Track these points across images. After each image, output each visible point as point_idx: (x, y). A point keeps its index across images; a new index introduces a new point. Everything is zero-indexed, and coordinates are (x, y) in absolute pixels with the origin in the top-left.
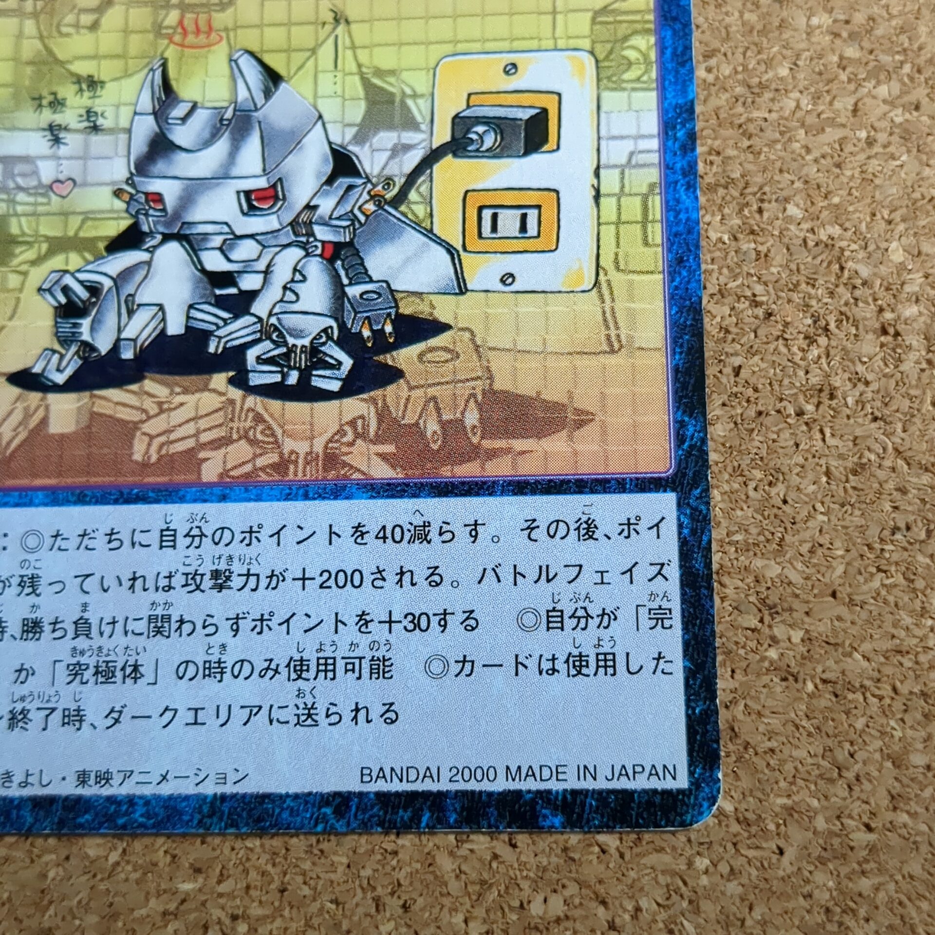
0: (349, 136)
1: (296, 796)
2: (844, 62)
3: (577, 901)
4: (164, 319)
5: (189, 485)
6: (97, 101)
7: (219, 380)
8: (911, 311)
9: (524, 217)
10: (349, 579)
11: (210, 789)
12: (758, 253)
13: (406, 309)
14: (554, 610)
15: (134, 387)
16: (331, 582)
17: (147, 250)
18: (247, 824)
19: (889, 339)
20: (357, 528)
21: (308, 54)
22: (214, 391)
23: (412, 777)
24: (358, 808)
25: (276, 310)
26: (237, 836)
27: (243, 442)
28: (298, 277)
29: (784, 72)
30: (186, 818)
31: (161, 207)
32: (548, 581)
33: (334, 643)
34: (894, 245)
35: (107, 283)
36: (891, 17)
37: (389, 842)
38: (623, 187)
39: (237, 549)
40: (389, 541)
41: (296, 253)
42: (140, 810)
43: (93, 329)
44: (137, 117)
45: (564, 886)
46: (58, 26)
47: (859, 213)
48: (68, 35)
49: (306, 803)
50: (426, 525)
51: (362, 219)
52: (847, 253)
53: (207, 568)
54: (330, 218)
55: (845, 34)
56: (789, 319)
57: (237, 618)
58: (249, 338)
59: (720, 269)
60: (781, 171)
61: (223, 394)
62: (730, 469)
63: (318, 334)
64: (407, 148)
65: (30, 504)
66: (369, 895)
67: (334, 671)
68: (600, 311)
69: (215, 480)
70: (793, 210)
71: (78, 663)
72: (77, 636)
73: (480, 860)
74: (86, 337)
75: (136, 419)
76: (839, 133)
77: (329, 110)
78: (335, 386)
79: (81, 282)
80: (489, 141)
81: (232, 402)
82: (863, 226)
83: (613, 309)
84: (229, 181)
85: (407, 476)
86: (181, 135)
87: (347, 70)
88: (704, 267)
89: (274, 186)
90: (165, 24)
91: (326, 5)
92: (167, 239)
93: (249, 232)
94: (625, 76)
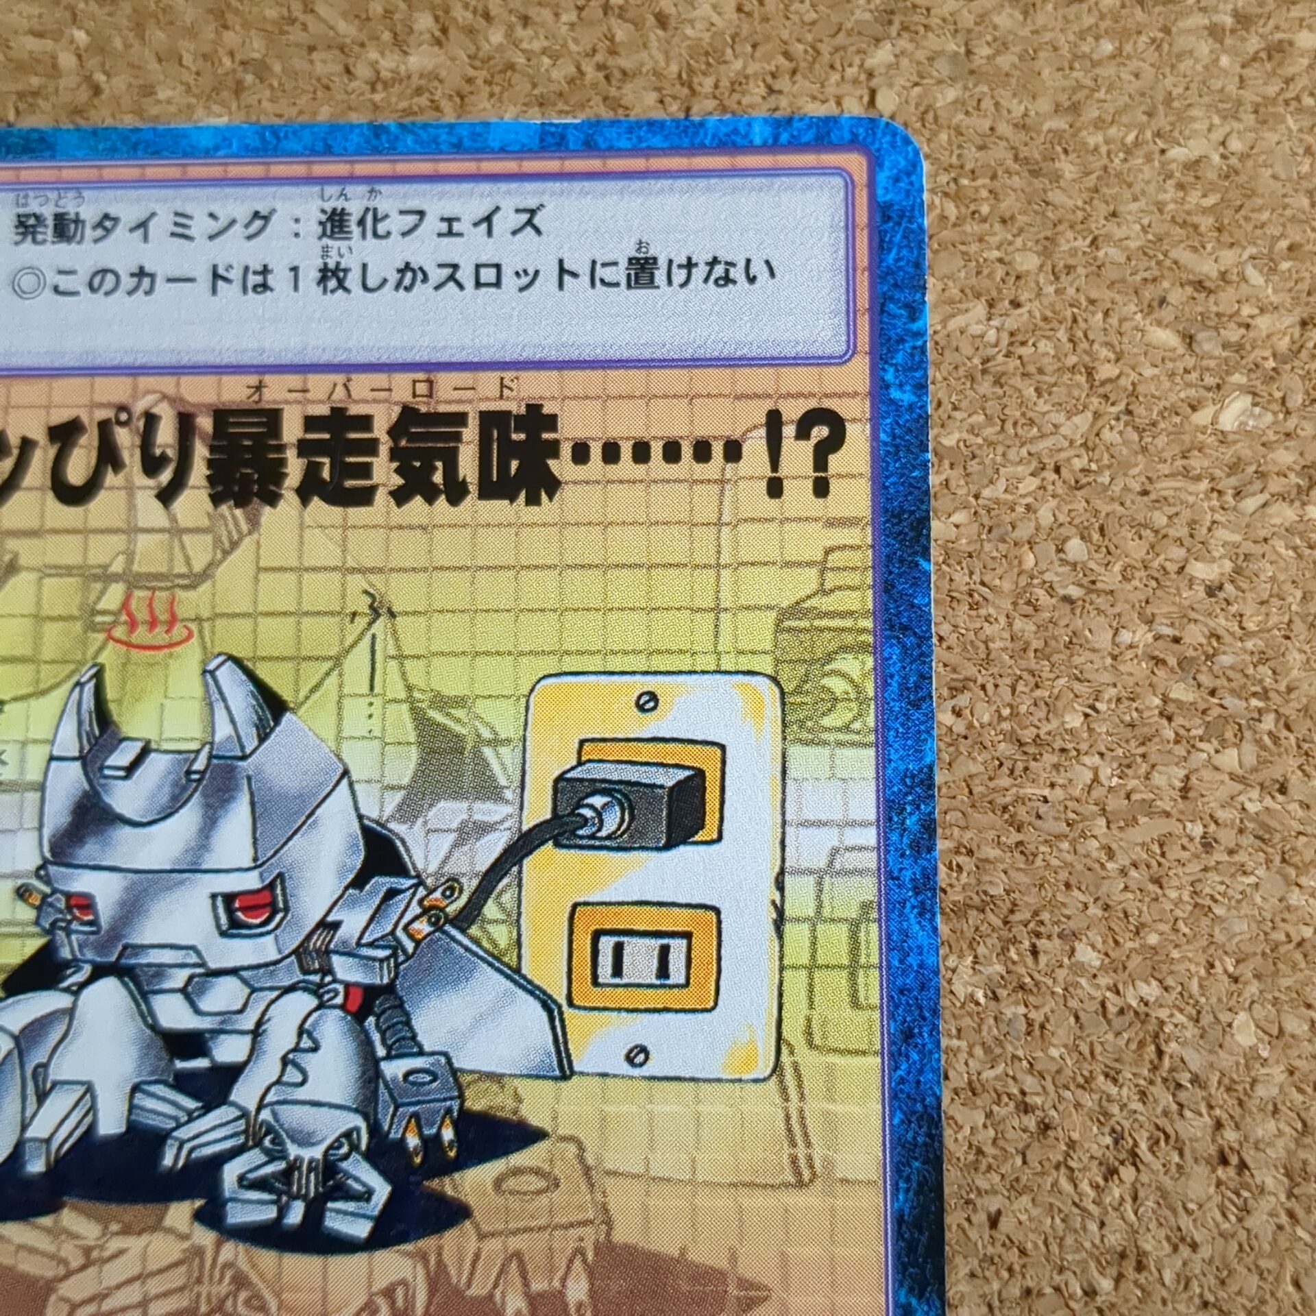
0: (389, 809)
2: (1171, 708)
4: (93, 1108)
7: (180, 1213)
8: (1265, 1128)
9: (664, 952)
12: (1030, 1023)
13: (477, 1102)
15: (46, 1221)
17: (67, 990)
19: (1231, 1172)
21: (327, 665)
22: (170, 1231)
25: (270, 1098)
28: (306, 1043)
29: (1075, 723)
31: (91, 917)
34: (1242, 1016)
36: (1246, 634)
38: (820, 906)
41: (302, 1002)
44: (54, 764)
47: (1189, 961)
51: (410, 946)
52: (1168, 1029)
54: (359, 944)
55: (1172, 661)
56: (1075, 1136)
58: (228, 1144)
59: (971, 1047)
60: (1068, 886)
61: (185, 1237)
63: (337, 1140)
64: (484, 829)
68: (782, 1115)
70: (1087, 955)
75: (49, 1274)
76: (1161, 826)
77: (361, 761)
78: (361, 1230)
80: (612, 821)
81: (199, 1252)
82: (1194, 987)
83: (801, 1111)
84: (199, 875)
86: (125, 797)
87: (390, 696)
88: (944, 1042)
89: (271, 886)
90: (100, 606)
91: (357, 583)
92: (99, 972)
93: (230, 964)
94: (827, 722)
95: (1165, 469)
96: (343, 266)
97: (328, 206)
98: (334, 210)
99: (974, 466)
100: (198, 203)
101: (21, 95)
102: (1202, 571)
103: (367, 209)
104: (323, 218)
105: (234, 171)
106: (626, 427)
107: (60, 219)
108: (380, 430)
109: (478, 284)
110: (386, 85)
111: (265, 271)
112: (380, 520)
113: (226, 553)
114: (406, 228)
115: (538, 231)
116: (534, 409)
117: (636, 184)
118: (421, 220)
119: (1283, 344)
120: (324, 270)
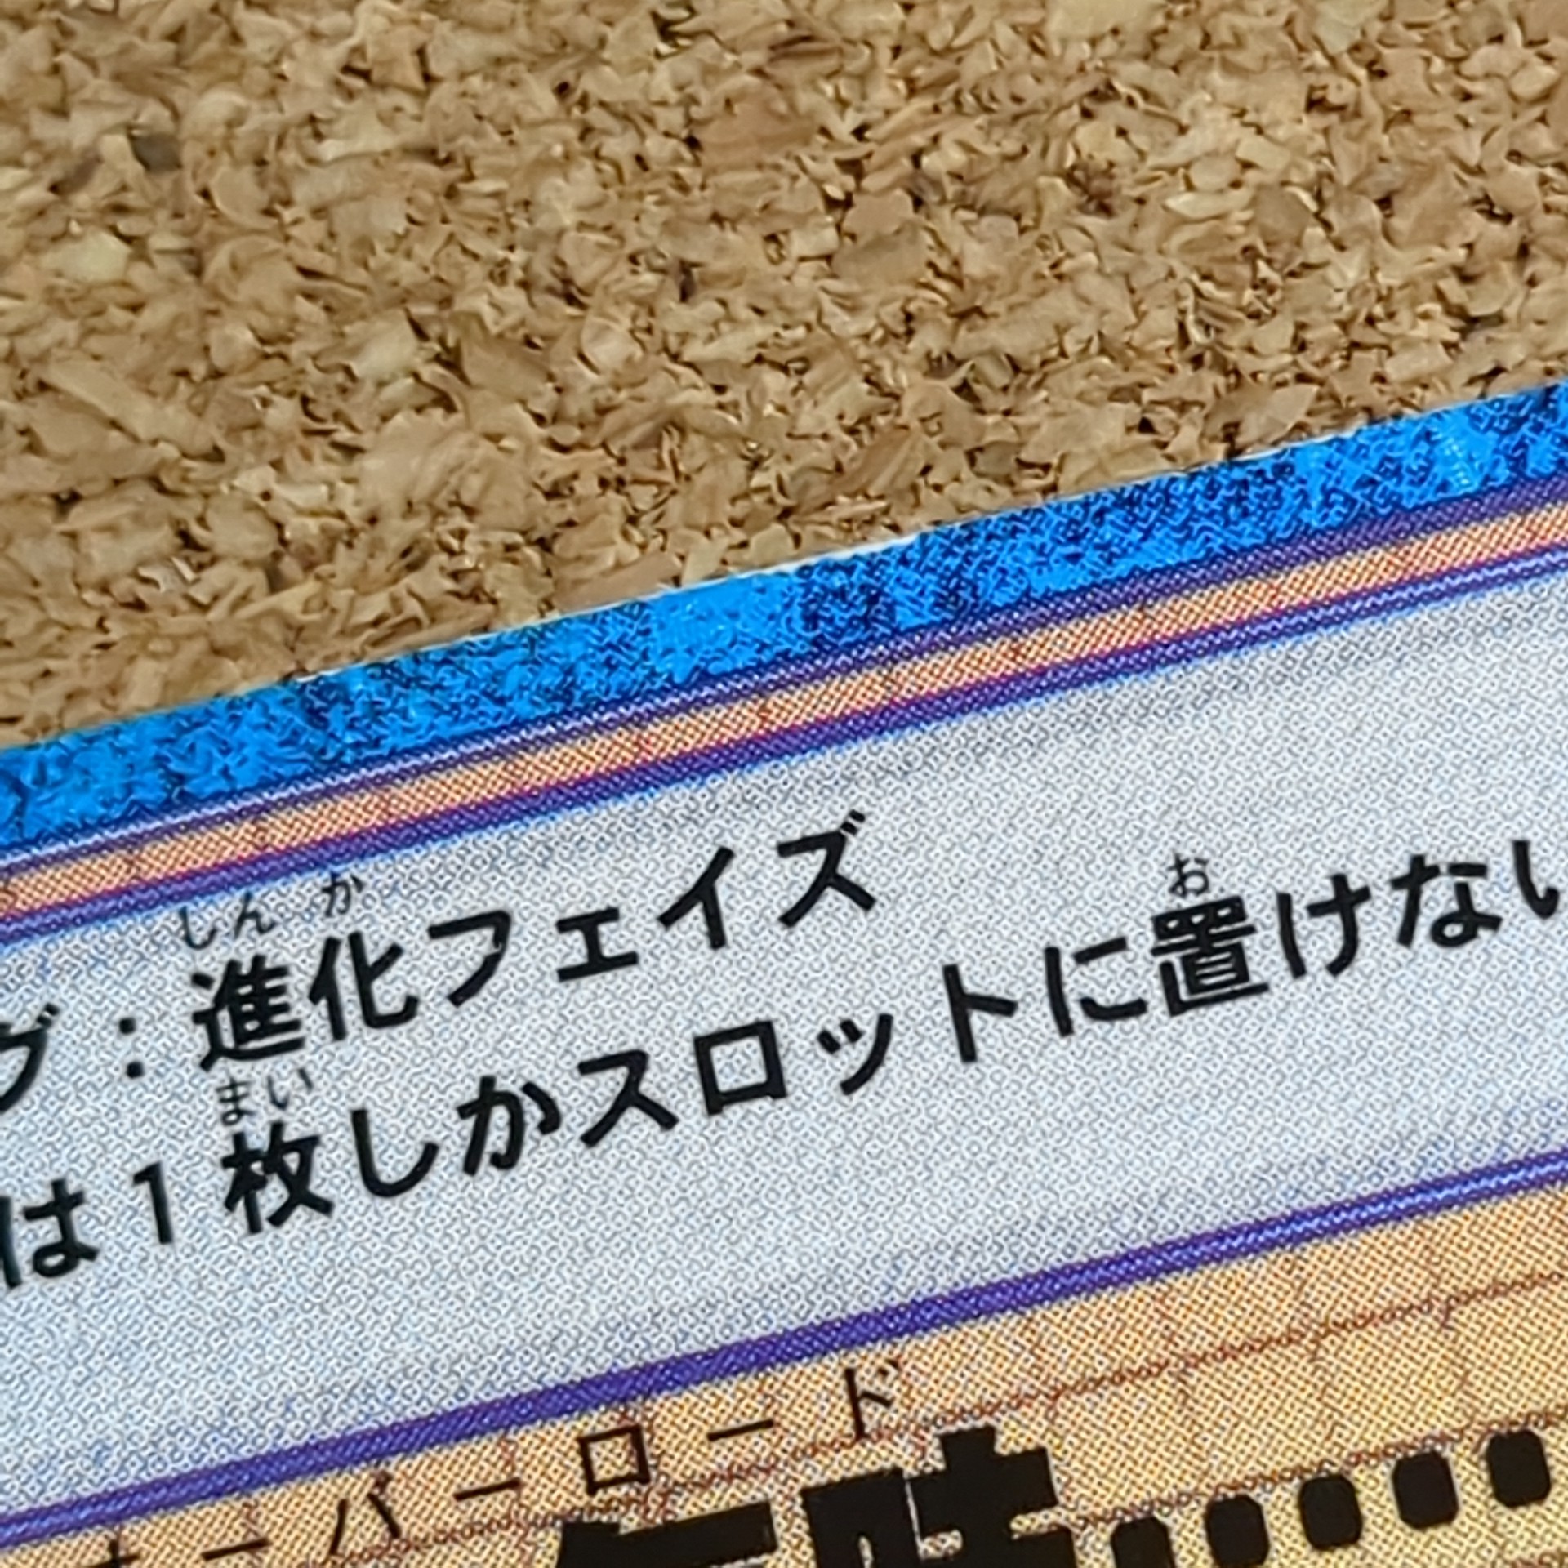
96: (290, 1135)
97: (213, 963)
98: (232, 966)
103: (331, 946)
104: (204, 999)
106: (1266, 1439)
109: (716, 1101)
111: (61, 1201)
114: (460, 978)
115: (860, 897)
116: (970, 1449)
117: (1128, 691)
118: (501, 938)
120: (239, 1157)
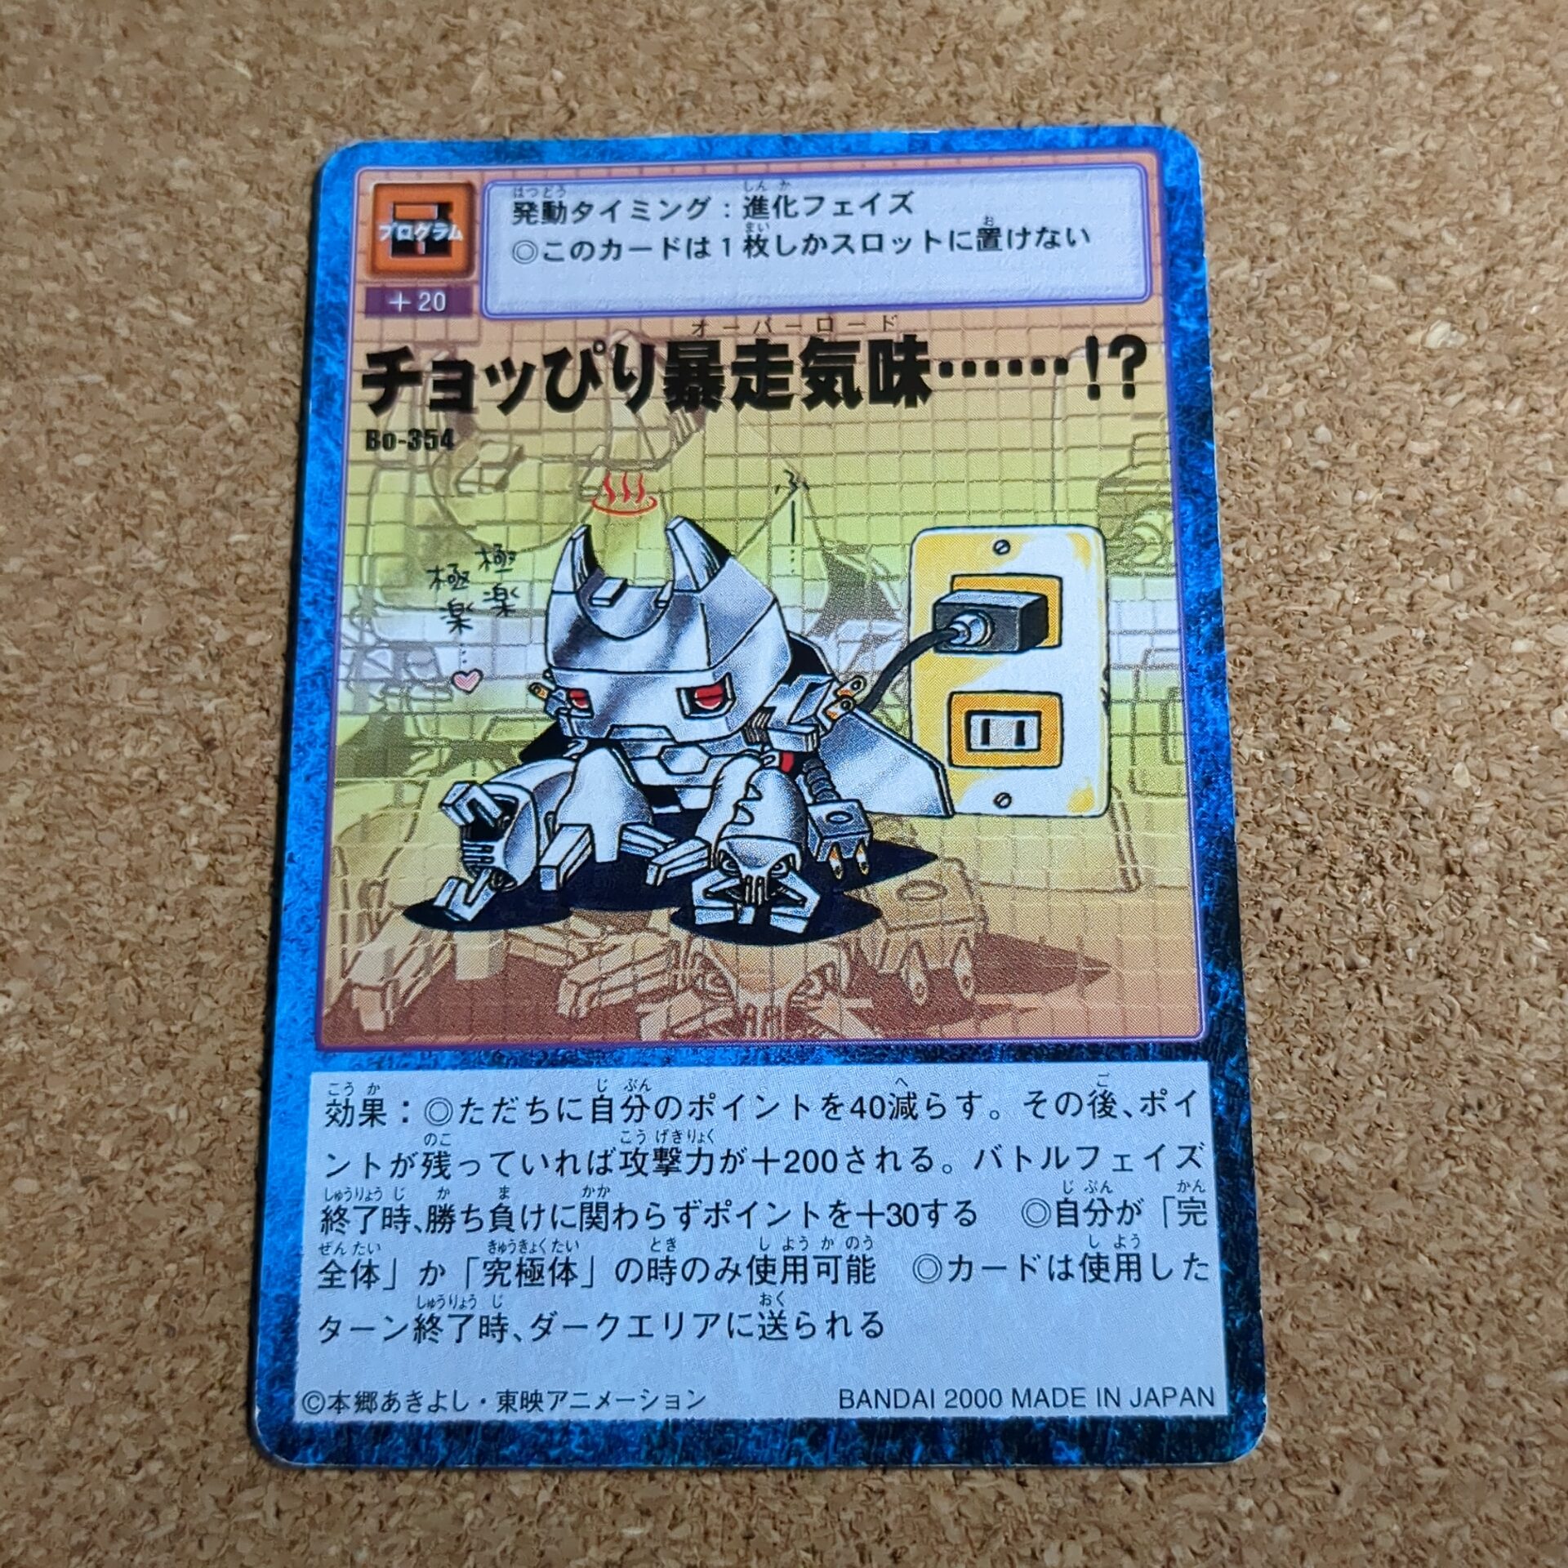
0: (809, 626)
1: (763, 1425)
2: (1398, 546)
3: (1098, 1549)
4: (592, 843)
5: (625, 1045)
6: (506, 576)
7: (660, 918)
8: (1480, 846)
9: (1021, 726)
10: (820, 1161)
11: (660, 1414)
12: (1299, 773)
13: (882, 835)
14: (1066, 1201)
15: (558, 925)
16: (799, 1165)
17: (569, 758)
18: (706, 1458)
19: (1455, 879)
20: (828, 1099)
21: (761, 523)
22: (654, 930)
23: (902, 1401)
24: (837, 1438)
25: (726, 833)
26: (692, 1471)
27: (690, 993)
28: (752, 794)
29: (1326, 557)
30: (632, 1449)
31: (586, 706)
32: (1059, 1166)
33: (804, 1240)
34: (1459, 767)
35: (524, 798)
36: (1453, 493)
37: (875, 1479)
38: (1137, 692)
39: (685, 1123)
40: (867, 1115)
41: (748, 765)
42: (577, 1440)
43: (506, 854)
44: (554, 597)
45: (1083, 1532)
46: (458, 482)
47: (1417, 727)
48: (469, 494)
49: (776, 1431)
50: (911, 1096)
51: (828, 724)
52: (1404, 776)
53: (650, 1146)
54: (789, 723)
55: (1398, 513)
56: (1336, 854)
57: (688, 1207)
58: (695, 868)
59: (1255, 792)
60: (1324, 675)
61: (663, 935)
62: (1271, 1033)
63: (777, 864)
64: (880, 640)
65: (436, 1066)
66: (852, 1543)
67: (805, 1273)
68: (1113, 840)
69: (657, 1038)
70: (1339, 723)
71: (497, 1261)
72: (495, 1228)
73: (983, 1501)
74: (499, 863)
75: (561, 964)
76: (1396, 631)
77: (787, 592)
78: (799, 927)
79: (491, 796)
80: (978, 633)
81: (676, 945)
82: (1422, 744)
83: (1128, 838)
84: (667, 676)
85: (887, 1038)
86: (610, 620)
87: (806, 545)
88: (1235, 789)
89: (722, 682)
90: (587, 483)
91: (780, 465)
92: (594, 745)
93: (692, 738)
94: (1139, 559)
95: (1388, 376)
96: (762, 237)
97: (751, 195)
98: (755, 197)
99: (1244, 375)
100: (652, 195)
101: (514, 118)
102: (1419, 448)
103: (780, 196)
104: (747, 203)
105: (679, 170)
106: (980, 349)
107: (548, 207)
108: (794, 354)
109: (865, 249)
110: (792, 109)
111: (704, 242)
112: (795, 419)
113: (680, 445)
114: (809, 210)
115: (909, 210)
116: (910, 338)
117: (984, 176)
118: (821, 204)
119: (1472, 286)
120: (749, 240)
